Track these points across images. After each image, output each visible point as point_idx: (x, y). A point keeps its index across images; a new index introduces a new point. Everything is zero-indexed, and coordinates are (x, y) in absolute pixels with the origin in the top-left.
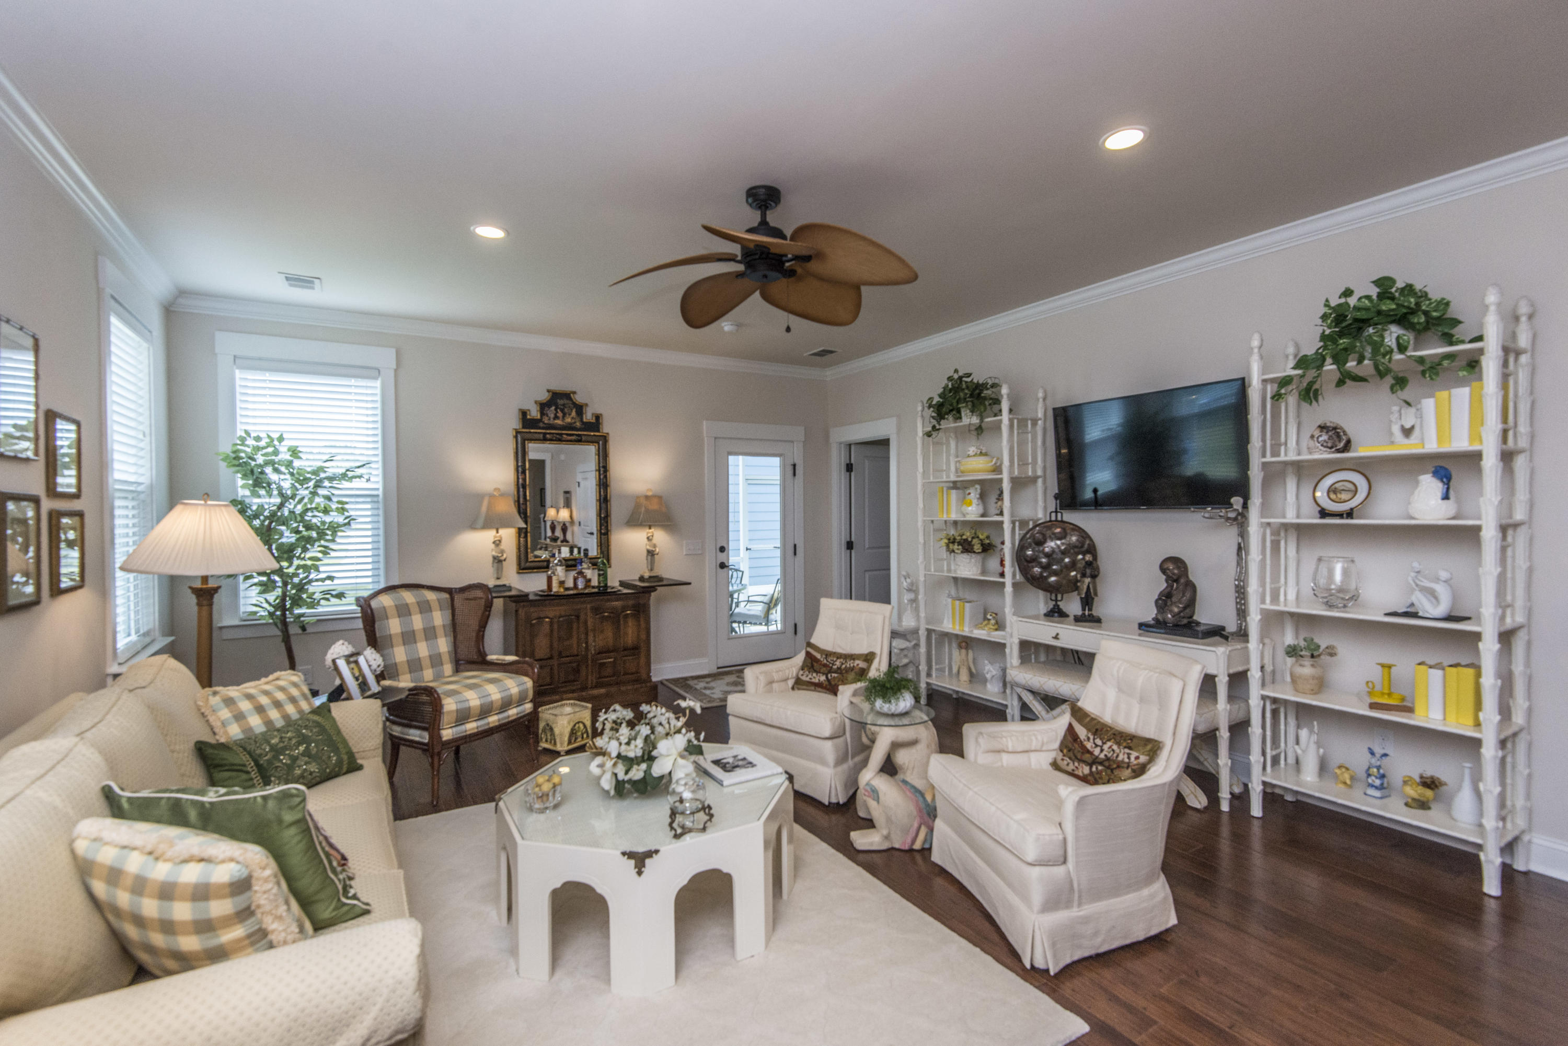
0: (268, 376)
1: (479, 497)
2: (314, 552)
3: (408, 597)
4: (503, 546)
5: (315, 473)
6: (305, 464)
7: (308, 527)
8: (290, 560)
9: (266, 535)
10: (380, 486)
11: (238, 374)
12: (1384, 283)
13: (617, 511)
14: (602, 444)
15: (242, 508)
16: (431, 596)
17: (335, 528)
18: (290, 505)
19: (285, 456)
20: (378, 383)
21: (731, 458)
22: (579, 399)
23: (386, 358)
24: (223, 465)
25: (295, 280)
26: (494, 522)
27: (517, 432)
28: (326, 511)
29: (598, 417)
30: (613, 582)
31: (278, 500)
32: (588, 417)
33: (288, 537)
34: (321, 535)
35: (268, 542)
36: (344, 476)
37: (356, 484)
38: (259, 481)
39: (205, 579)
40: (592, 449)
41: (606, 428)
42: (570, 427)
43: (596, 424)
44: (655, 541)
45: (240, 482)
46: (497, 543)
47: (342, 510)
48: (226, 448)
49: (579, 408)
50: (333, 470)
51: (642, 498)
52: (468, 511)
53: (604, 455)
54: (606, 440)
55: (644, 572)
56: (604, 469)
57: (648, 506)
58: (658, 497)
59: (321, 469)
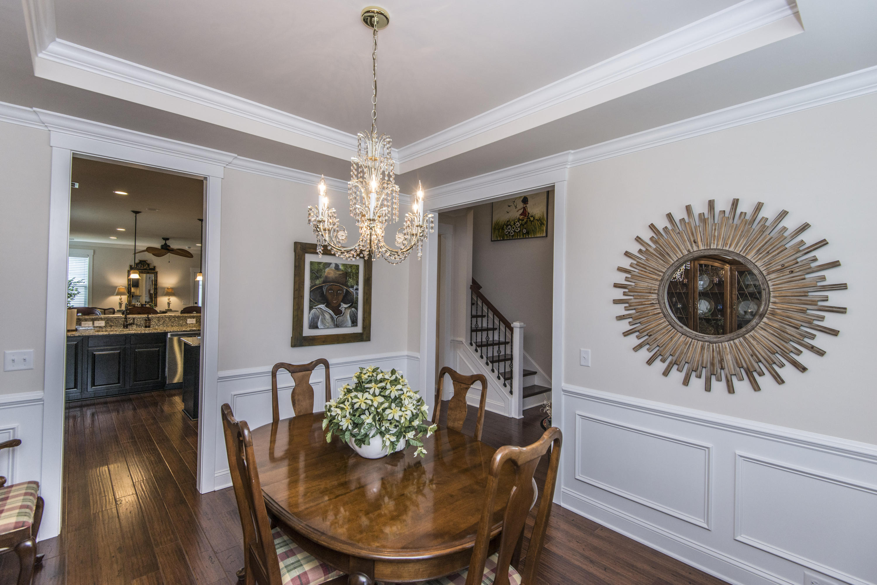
4: (122, 300)
10: (87, 284)
13: (159, 291)
17: (75, 295)
20: (88, 258)
22: (148, 262)
23: (91, 252)
26: (120, 294)
27: (129, 271)
28: (72, 290)
29: (154, 267)
30: (156, 308)
32: (151, 267)
36: (78, 282)
37: (81, 283)
40: (152, 275)
41: (157, 269)
42: (145, 269)
43: (154, 269)
44: (170, 300)
46: (120, 299)
47: (77, 290)
49: (149, 265)
50: (75, 280)
51: (168, 288)
52: (113, 291)
53: (156, 277)
54: (157, 273)
55: (167, 308)
56: (156, 281)
57: (170, 291)
58: (172, 288)
59: (72, 280)
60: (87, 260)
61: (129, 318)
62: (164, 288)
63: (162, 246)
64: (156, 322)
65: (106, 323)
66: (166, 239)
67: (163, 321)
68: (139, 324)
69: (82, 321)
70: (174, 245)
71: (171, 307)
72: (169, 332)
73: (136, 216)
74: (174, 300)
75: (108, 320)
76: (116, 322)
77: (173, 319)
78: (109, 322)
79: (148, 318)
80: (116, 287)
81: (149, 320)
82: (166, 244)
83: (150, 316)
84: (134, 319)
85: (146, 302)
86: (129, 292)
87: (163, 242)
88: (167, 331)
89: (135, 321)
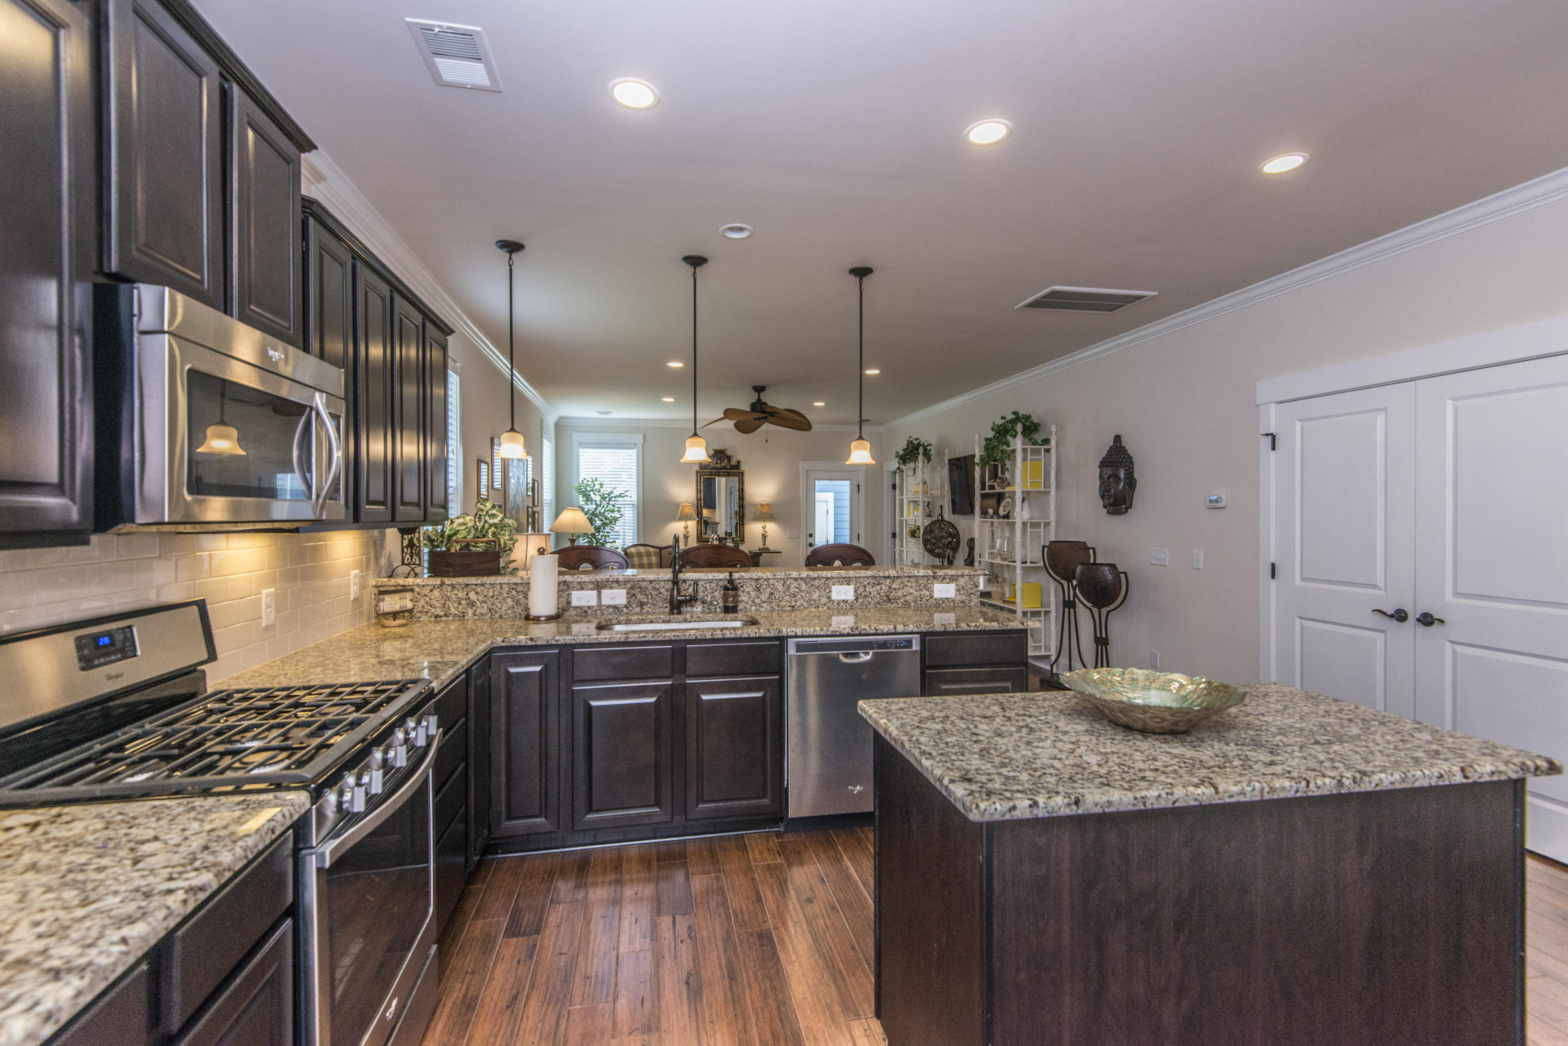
0: (591, 450)
1: (678, 505)
2: (608, 529)
3: (642, 549)
4: (689, 529)
5: (609, 494)
6: (605, 490)
7: (606, 518)
8: (599, 532)
9: (591, 521)
10: (635, 500)
11: (581, 450)
12: (1015, 413)
13: (748, 512)
14: (741, 475)
15: (583, 509)
16: (651, 549)
17: (616, 519)
18: (599, 508)
19: (597, 487)
20: (635, 451)
21: (817, 482)
22: (729, 453)
23: (639, 438)
24: (575, 491)
25: (601, 413)
26: (684, 517)
27: (697, 472)
28: (613, 512)
29: (739, 462)
30: (743, 548)
31: (594, 506)
32: (734, 462)
33: (598, 523)
34: (611, 522)
35: (592, 524)
36: (620, 496)
37: (625, 498)
38: (588, 499)
39: (573, 535)
40: (736, 479)
41: (743, 467)
42: (724, 468)
43: (737, 466)
44: (767, 529)
45: (581, 499)
46: (686, 528)
47: (619, 511)
48: (576, 485)
49: (729, 458)
50: (616, 493)
51: (762, 505)
52: (674, 512)
53: (742, 482)
54: (742, 473)
55: (761, 546)
56: (741, 490)
57: (765, 510)
58: (769, 505)
59: (611, 492)
60: (633, 453)
61: (685, 581)
62: (755, 505)
63: (753, 406)
64: (752, 594)
65: (631, 596)
66: (759, 389)
67: (769, 590)
68: (709, 599)
69: (573, 588)
70: (776, 400)
71: (768, 544)
72: (792, 637)
73: (695, 272)
74: (772, 528)
75: (633, 588)
76: (654, 593)
77: (796, 584)
78: (636, 591)
79: (731, 581)
80: (679, 504)
81: (731, 587)
82: (759, 400)
83: (736, 576)
84: (696, 583)
85: (726, 533)
86: (699, 514)
87: (754, 397)
88: (784, 633)
89: (701, 589)
